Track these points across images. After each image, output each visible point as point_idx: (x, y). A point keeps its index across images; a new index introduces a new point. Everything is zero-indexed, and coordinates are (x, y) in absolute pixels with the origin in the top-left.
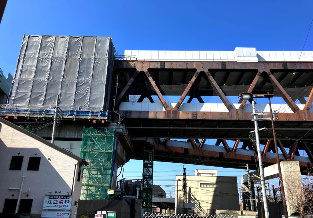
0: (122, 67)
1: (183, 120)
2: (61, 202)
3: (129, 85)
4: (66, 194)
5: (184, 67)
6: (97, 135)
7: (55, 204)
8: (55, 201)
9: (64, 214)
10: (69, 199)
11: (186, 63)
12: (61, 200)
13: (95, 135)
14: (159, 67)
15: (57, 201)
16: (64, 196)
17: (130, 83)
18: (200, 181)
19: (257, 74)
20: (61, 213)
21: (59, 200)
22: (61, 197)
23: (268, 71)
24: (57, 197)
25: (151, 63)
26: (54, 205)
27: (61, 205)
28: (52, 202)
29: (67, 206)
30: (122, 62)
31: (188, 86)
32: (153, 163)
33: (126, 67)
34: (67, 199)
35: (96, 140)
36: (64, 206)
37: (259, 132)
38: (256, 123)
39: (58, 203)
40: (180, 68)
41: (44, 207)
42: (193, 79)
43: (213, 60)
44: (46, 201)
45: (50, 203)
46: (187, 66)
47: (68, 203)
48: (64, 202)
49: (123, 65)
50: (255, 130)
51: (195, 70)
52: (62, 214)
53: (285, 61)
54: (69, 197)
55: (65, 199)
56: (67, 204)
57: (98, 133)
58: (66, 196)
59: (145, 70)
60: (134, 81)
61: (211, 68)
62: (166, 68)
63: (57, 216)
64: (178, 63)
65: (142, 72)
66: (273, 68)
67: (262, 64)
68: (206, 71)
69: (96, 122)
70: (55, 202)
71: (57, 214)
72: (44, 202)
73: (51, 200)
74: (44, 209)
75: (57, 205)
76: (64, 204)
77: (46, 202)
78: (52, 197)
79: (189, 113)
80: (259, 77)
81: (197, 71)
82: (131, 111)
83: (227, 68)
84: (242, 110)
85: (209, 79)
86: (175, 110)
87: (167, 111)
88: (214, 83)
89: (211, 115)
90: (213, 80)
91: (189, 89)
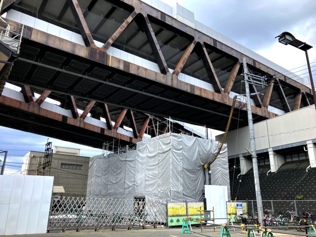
1: (112, 68)
19: (193, 42)
31: (123, 24)
42: (130, 19)
51: (132, 8)
61: (151, 15)
66: (206, 42)
67: (197, 33)
68: (145, 15)
79: (121, 62)
80: (195, 45)
81: (135, 10)
82: (32, 28)
83: (166, 22)
84: (177, 77)
85: (147, 26)
86: (103, 50)
87: (92, 48)
88: (153, 34)
89: (146, 73)
90: (151, 30)
91: (124, 29)
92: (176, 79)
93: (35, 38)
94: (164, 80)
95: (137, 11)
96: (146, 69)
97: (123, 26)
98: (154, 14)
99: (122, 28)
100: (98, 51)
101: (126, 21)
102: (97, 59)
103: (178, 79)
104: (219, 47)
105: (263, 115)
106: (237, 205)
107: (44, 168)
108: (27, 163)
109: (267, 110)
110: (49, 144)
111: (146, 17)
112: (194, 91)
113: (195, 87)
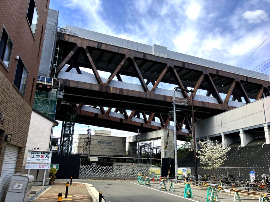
0: (64, 40)
1: (112, 94)
2: (42, 157)
3: (69, 57)
4: (47, 151)
5: (116, 51)
6: (42, 98)
7: (38, 158)
8: (37, 155)
9: (45, 166)
10: (49, 154)
11: (118, 48)
12: (42, 155)
13: (40, 98)
14: (96, 47)
15: (39, 155)
16: (45, 152)
17: (70, 55)
18: (99, 139)
19: (166, 67)
20: (42, 166)
21: (40, 155)
22: (42, 153)
23: (173, 66)
24: (39, 153)
25: (90, 42)
26: (36, 159)
27: (43, 159)
28: (35, 156)
29: (48, 160)
30: (64, 35)
31: (118, 67)
32: (74, 124)
33: (67, 41)
34: (47, 154)
35: (40, 103)
36: (45, 160)
37: (176, 112)
38: (174, 106)
39: (40, 157)
40: (113, 51)
41: (27, 160)
42: (123, 63)
43: (137, 50)
44: (29, 155)
45: (33, 157)
46: (118, 50)
47: (49, 157)
48: (45, 157)
49: (65, 38)
50: (173, 110)
51: (124, 55)
52: (44, 166)
53: (184, 61)
54: (49, 153)
55: (46, 154)
56: (47, 158)
57: (43, 97)
58: (47, 152)
59: (85, 47)
60: (74, 54)
61: (136, 56)
62: (102, 48)
63: (39, 167)
64: (112, 47)
65: (82, 48)
66: (176, 65)
67: (169, 60)
68: (132, 58)
69: (42, 86)
70: (37, 157)
71: (40, 166)
72: (28, 157)
73: (34, 155)
74: (27, 162)
75: (39, 159)
76: (45, 158)
77: (29, 157)
78: (35, 153)
79: (118, 89)
80: (167, 69)
81: (126, 56)
82: (70, 80)
83: (147, 59)
84: (154, 92)
85: (134, 64)
86: (107, 85)
87: (101, 85)
88: (137, 69)
89: (133, 93)
90: (136, 66)
91: (119, 69)
92: (153, 93)
93: (72, 85)
94: (145, 95)
95: (127, 56)
96: (133, 91)
97: (119, 68)
98: (139, 56)
99: (118, 69)
100: (104, 86)
101: (120, 64)
102: (104, 90)
103: (154, 94)
104: (186, 66)
105: (223, 109)
106: (183, 170)
107: (87, 145)
108: (78, 142)
109: (227, 105)
110: (89, 130)
111: (133, 59)
112: (166, 99)
113: (167, 97)
